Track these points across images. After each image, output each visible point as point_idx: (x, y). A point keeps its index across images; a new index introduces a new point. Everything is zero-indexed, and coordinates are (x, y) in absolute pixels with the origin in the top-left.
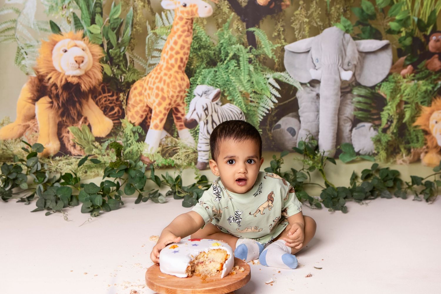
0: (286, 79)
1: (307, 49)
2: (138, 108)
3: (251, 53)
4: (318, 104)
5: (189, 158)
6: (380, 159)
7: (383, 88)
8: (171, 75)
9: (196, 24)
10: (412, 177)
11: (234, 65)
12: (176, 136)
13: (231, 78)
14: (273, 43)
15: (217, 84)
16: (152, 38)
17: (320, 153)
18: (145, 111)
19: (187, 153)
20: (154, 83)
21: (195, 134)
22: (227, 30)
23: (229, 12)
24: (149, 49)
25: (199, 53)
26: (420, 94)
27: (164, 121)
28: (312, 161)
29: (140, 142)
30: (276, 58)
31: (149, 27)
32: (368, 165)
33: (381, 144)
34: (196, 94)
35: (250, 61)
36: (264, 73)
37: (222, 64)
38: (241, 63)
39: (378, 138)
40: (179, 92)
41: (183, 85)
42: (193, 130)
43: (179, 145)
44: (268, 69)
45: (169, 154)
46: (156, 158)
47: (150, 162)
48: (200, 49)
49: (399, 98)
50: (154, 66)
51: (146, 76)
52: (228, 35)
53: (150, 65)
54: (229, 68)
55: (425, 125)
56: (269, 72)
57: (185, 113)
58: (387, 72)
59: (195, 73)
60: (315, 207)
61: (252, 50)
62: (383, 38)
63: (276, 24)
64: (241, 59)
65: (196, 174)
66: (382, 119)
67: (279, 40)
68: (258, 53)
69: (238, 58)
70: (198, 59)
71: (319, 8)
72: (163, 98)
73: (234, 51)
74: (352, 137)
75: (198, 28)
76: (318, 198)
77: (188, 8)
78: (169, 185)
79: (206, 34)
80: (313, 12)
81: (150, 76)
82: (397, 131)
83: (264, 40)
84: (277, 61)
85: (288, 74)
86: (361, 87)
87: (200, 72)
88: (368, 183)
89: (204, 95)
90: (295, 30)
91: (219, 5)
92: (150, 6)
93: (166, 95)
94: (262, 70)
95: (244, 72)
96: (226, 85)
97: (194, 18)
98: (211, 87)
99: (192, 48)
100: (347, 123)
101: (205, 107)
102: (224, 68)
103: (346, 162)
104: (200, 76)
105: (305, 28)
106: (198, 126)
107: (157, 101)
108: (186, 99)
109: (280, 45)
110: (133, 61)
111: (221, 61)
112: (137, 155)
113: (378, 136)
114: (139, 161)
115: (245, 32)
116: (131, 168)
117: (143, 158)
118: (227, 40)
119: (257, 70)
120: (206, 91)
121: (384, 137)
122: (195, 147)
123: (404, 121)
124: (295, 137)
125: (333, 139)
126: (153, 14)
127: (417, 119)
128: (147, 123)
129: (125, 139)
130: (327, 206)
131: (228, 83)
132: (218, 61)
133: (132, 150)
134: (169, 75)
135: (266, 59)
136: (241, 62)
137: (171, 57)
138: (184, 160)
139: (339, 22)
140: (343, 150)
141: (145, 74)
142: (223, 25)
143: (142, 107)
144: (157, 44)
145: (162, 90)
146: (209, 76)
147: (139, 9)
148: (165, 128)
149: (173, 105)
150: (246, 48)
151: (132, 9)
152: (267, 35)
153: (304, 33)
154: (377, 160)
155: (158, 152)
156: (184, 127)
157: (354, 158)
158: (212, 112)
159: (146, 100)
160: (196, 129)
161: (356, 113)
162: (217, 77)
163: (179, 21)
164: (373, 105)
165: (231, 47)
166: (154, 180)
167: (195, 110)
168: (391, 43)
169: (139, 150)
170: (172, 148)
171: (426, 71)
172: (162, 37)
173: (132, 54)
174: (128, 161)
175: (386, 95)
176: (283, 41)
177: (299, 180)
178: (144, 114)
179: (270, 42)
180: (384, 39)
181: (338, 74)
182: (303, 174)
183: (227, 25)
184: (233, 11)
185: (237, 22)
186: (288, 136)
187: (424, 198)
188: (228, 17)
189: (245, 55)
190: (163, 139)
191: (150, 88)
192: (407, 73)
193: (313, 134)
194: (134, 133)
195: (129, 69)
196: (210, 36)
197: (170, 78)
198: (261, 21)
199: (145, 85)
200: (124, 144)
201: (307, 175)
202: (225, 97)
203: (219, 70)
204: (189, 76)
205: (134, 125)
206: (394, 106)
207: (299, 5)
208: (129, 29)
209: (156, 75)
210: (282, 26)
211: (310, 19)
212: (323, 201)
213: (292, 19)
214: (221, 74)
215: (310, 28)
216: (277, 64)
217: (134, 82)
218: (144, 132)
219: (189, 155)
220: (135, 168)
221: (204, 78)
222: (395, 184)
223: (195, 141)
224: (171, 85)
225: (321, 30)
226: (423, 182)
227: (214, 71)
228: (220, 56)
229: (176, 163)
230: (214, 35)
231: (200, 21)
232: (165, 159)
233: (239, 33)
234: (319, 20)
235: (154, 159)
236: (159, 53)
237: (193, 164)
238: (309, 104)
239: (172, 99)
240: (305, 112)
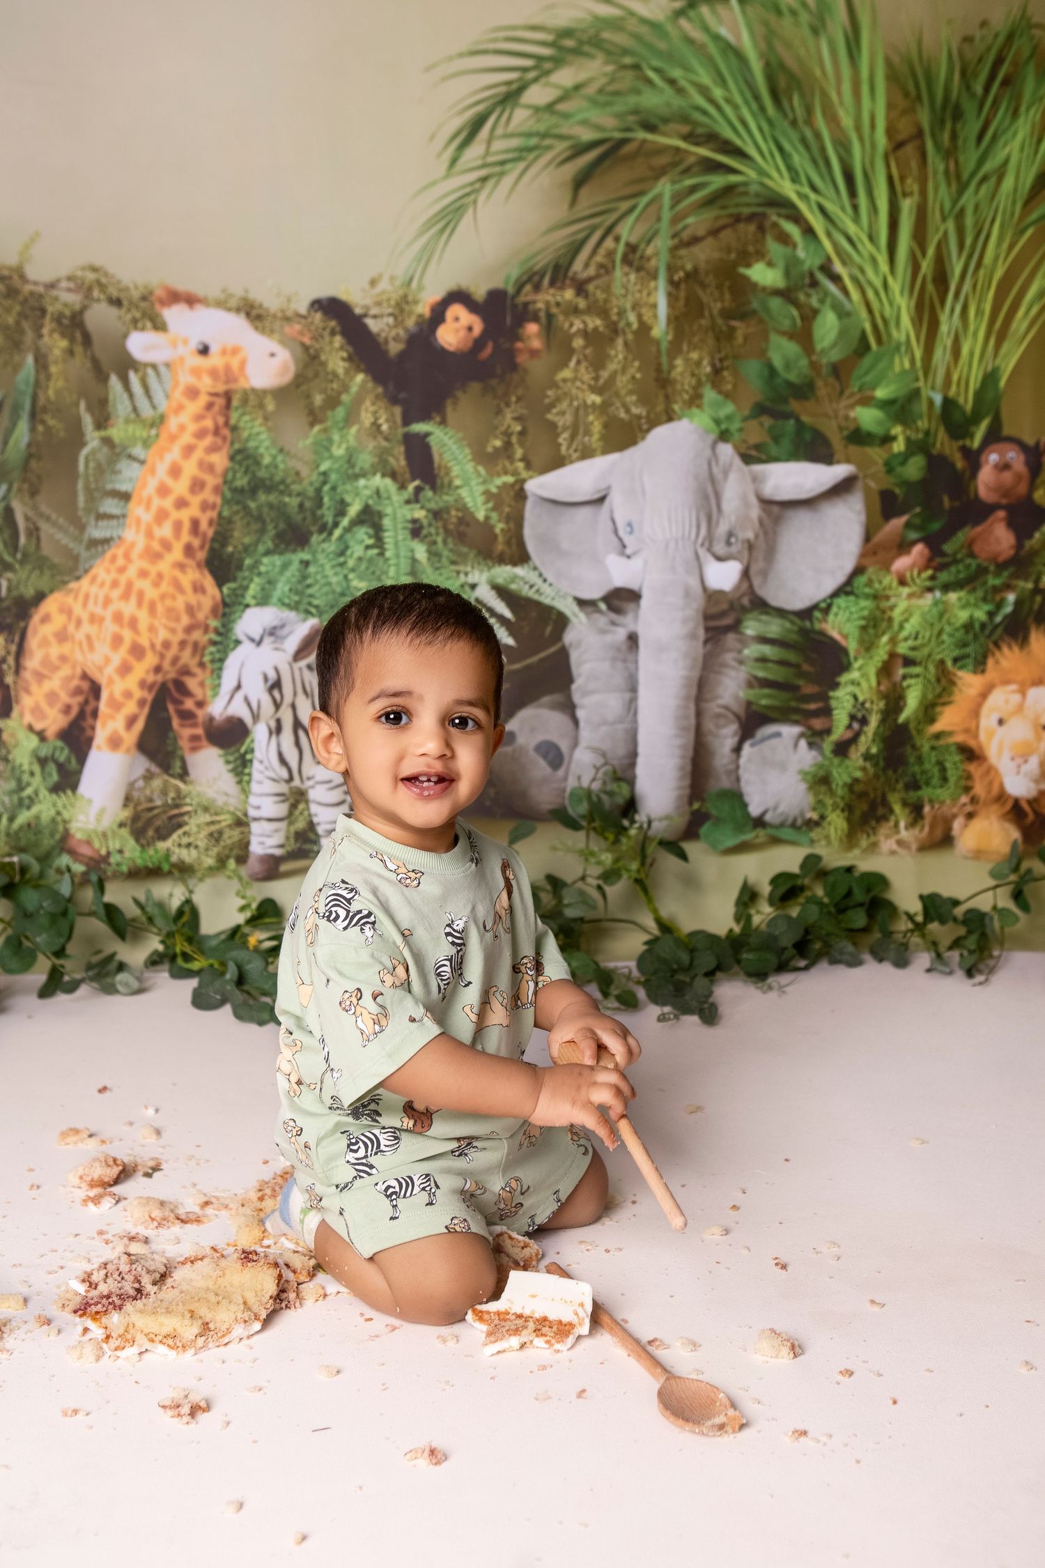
0: (531, 587)
1: (599, 491)
2: (54, 683)
3: (418, 506)
4: (631, 666)
5: (222, 843)
6: (827, 837)
7: (836, 615)
8: (160, 576)
9: (240, 411)
10: (921, 897)
11: (362, 541)
12: (178, 770)
13: (355, 583)
14: (488, 472)
15: (310, 604)
16: (99, 456)
17: (637, 825)
18: (77, 691)
19: (213, 828)
20: (107, 601)
21: (241, 766)
23: (347, 371)
24: (89, 492)
25: (252, 505)
26: (951, 635)
27: (140, 725)
28: (611, 852)
29: (61, 794)
30: (500, 521)
31: (88, 421)
32: (789, 859)
33: (832, 793)
34: (241, 637)
35: (416, 531)
36: (461, 568)
37: (324, 541)
38: (388, 537)
39: (822, 773)
40: (189, 629)
41: (199, 605)
42: (232, 754)
43: (188, 800)
44: (472, 554)
45: (157, 830)
46: (114, 845)
47: (96, 857)
48: (253, 490)
49: (888, 648)
50: (106, 547)
51: (78, 578)
52: (344, 446)
53: (94, 543)
54: (349, 553)
55: (967, 731)
56: (476, 565)
58: (849, 565)
59: (240, 567)
60: (616, 1004)
61: (421, 496)
62: (836, 457)
63: (499, 412)
64: (386, 522)
65: (243, 897)
66: (835, 712)
67: (507, 464)
68: (441, 505)
69: (376, 519)
70: (248, 524)
71: (634, 360)
72: (137, 651)
73: (364, 498)
75: (249, 425)
76: (630, 972)
77: (215, 360)
78: (155, 930)
79: (274, 442)
80: (615, 372)
81: (94, 580)
82: (880, 751)
83: (458, 464)
84: (502, 530)
85: (536, 573)
86: (767, 613)
87: (257, 564)
88: (789, 918)
89: (267, 640)
90: (559, 430)
91: (316, 351)
92: (89, 353)
93: (144, 641)
94: (454, 558)
95: (397, 565)
97: (235, 391)
98: (291, 615)
99: (230, 489)
100: (725, 726)
101: (272, 676)
102: (332, 552)
103: (722, 847)
104: (257, 580)
105: (592, 423)
107: (117, 658)
108: (212, 653)
109: (509, 479)
110: (37, 529)
111: (323, 528)
112: (52, 835)
113: (821, 766)
114: (60, 854)
115: (400, 437)
116: (28, 882)
117: (72, 843)
118: (341, 462)
119: (436, 559)
120: (275, 628)
121: (840, 770)
122: (240, 807)
123: (902, 718)
124: (561, 773)
125: (682, 778)
126: (102, 378)
127: (941, 713)
128: (83, 730)
129: (12, 785)
130: (655, 999)
132: (314, 529)
133: (37, 817)
134: (153, 575)
135: (468, 525)
136: (386, 534)
137: (161, 516)
138: (207, 850)
139: (699, 406)
140: (714, 812)
142: (329, 413)
143: (67, 679)
144: (114, 476)
145: (133, 623)
146: (283, 579)
147: (56, 362)
149: (167, 673)
150: (402, 487)
151: (30, 360)
152: (470, 445)
153: (586, 439)
154: (819, 840)
155: (121, 825)
156: (205, 742)
157: (748, 836)
158: (295, 694)
159: (78, 656)
161: (752, 694)
162: (309, 581)
163: (185, 401)
164: (806, 667)
165: (355, 484)
166: (105, 918)
167: (239, 687)
168: (861, 475)
169: (59, 819)
170: (165, 812)
171: (968, 561)
172: (129, 450)
173: (35, 508)
174: (15, 859)
175: (846, 637)
176: (521, 465)
177: (570, 913)
178: (76, 702)
179: (481, 469)
180: (838, 462)
181: (697, 571)
182: (582, 893)
183: (340, 412)
184: (359, 370)
185: (373, 404)
186: (540, 768)
187: (961, 966)
188: (346, 388)
189: (398, 511)
190: (136, 781)
191: (94, 619)
192: (912, 567)
193: (615, 762)
194: (43, 762)
195: (26, 556)
196: (286, 449)
197: (156, 584)
198: (449, 403)
199: (78, 609)
200: (11, 800)
201: (595, 894)
203: (315, 560)
204: (220, 581)
205: (41, 736)
206: (872, 671)
207: (572, 351)
208: (23, 427)
209: (114, 575)
210: (518, 419)
211: (606, 395)
212: (647, 981)
213: (548, 397)
214: (323, 570)
215: (606, 426)
216: (501, 539)
217: (40, 597)
218: (74, 761)
219: (220, 833)
220: (42, 882)
221: (267, 586)
222: (871, 915)
224: (160, 609)
225: (641, 430)
226: (959, 911)
227: (302, 562)
228: (319, 513)
229: (180, 859)
230: (301, 444)
231: (253, 400)
232: (143, 846)
233: (380, 439)
234: (634, 398)
235: (108, 847)
236: (122, 503)
237: (232, 864)
238: (605, 666)
239: (164, 651)
240: (593, 692)
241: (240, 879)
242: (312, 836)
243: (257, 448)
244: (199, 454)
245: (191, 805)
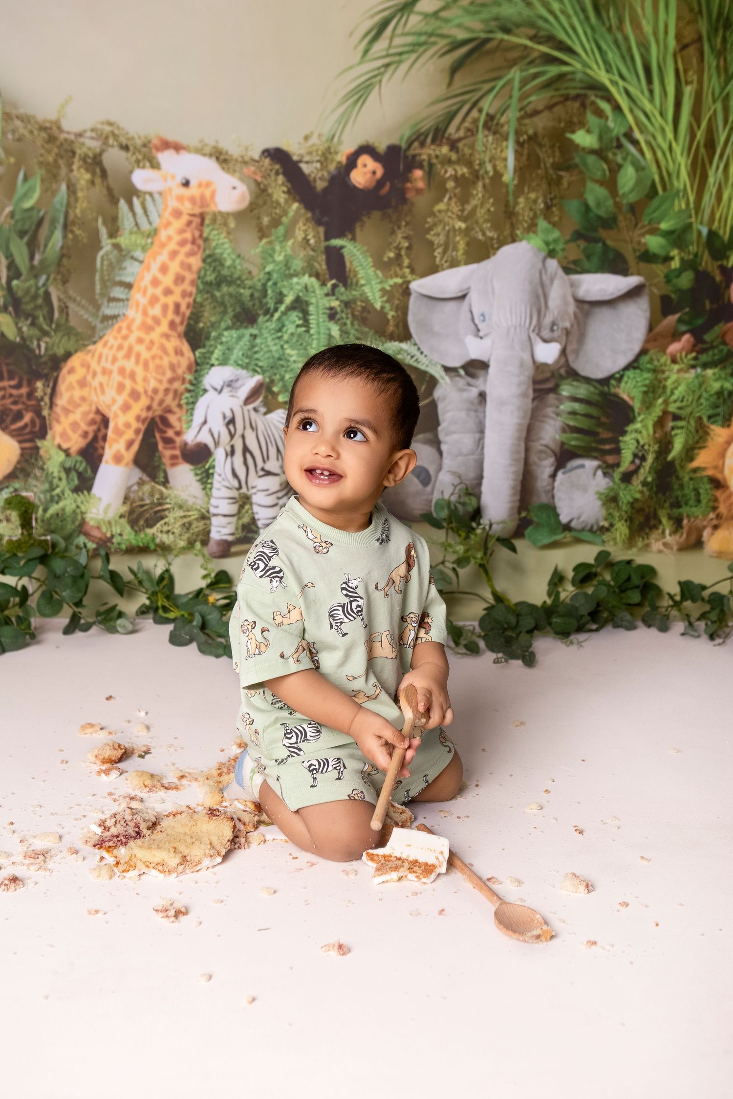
0: (412, 357)
1: (461, 291)
2: (76, 416)
3: (334, 298)
4: (481, 415)
5: (191, 531)
6: (614, 539)
7: (626, 383)
8: (152, 343)
9: (210, 228)
10: (680, 583)
11: (294, 322)
12: (162, 479)
13: (288, 351)
14: (384, 275)
15: (256, 365)
16: (111, 257)
17: (481, 527)
18: (93, 422)
19: (185, 520)
20: (115, 360)
21: (206, 478)
22: (281, 242)
23: (286, 201)
24: (103, 282)
25: (218, 294)
26: (707, 399)
27: (136, 447)
28: (463, 545)
29: (80, 494)
30: (391, 310)
31: (103, 231)
32: (587, 554)
33: (619, 508)
34: (208, 387)
35: (332, 315)
37: (267, 321)
38: (312, 319)
39: (612, 494)
40: (171, 381)
41: (179, 365)
42: (200, 469)
43: (168, 500)
44: (371, 333)
45: (146, 521)
46: (116, 530)
47: (103, 538)
48: (218, 283)
49: (662, 407)
52: (283, 254)
53: (106, 318)
54: (284, 329)
55: (716, 467)
57: (184, 430)
58: (637, 348)
59: (208, 338)
60: (464, 651)
61: (337, 291)
62: (631, 271)
63: (393, 232)
64: (311, 309)
65: (205, 569)
66: (623, 451)
67: (398, 270)
68: (351, 297)
69: (304, 307)
70: (215, 307)
71: (489, 198)
72: (135, 395)
73: (296, 292)
74: (555, 491)
75: (216, 237)
76: (474, 629)
77: (193, 190)
78: (144, 590)
79: (234, 250)
80: (476, 206)
81: (105, 345)
82: (653, 480)
83: (363, 269)
84: (393, 316)
86: (577, 380)
87: (220, 335)
88: (586, 594)
89: (226, 390)
90: (435, 246)
91: (265, 186)
92: (105, 183)
93: (140, 388)
94: (358, 335)
95: (318, 339)
96: (277, 369)
97: (207, 213)
98: (244, 373)
99: (202, 282)
100: (545, 459)
101: (229, 415)
102: (273, 329)
103: (540, 544)
104: (219, 347)
106: (211, 460)
107: (121, 400)
108: (187, 398)
109: (399, 281)
110: (67, 307)
111: (267, 312)
112: (73, 522)
113: (611, 489)
114: (78, 536)
115: (323, 249)
116: (57, 554)
117: (86, 528)
118: (281, 266)
119: (346, 336)
120: (231, 381)
121: (625, 493)
123: (670, 457)
124: (429, 488)
125: (514, 495)
126: (114, 201)
127: (698, 454)
128: (96, 449)
129: (46, 486)
130: (492, 648)
131: (281, 362)
132: (260, 312)
133: (63, 510)
134: (147, 342)
135: (369, 312)
136: (311, 317)
137: (154, 300)
138: (180, 535)
139: (535, 232)
140: (535, 519)
141: (94, 339)
142: (273, 231)
143: (86, 414)
144: (121, 272)
145: (132, 376)
146: (238, 347)
147: (82, 190)
148: (138, 462)
149: (155, 411)
150: (323, 284)
151: (64, 187)
152: (372, 256)
153: (454, 253)
154: (608, 541)
155: (121, 516)
156: (181, 460)
157: (558, 537)
158: (245, 428)
159: (94, 398)
160: (207, 466)
161: (565, 437)
162: (256, 349)
163: (172, 220)
164: (604, 419)
165: (290, 281)
166: (109, 581)
167: (205, 422)
168: (648, 284)
169: (78, 511)
170: (152, 508)
171: (722, 347)
172: (132, 253)
173: (65, 292)
174: (49, 538)
175: (632, 398)
176: (407, 271)
178: (91, 429)
179: (379, 272)
180: (632, 274)
181: (529, 349)
182: (442, 573)
183: (281, 230)
184: (295, 200)
186: (414, 484)
187: (706, 631)
188: (285, 213)
189: (320, 301)
190: (132, 486)
191: (105, 372)
192: (681, 351)
193: (467, 482)
194: (68, 471)
195: (58, 326)
196: (242, 255)
197: (149, 348)
198: (358, 224)
199: (94, 365)
200: (45, 497)
201: (451, 574)
202: (275, 395)
203: (261, 334)
204: (194, 347)
205: (67, 453)
206: (650, 424)
207: (446, 191)
208: (58, 235)
209: (119, 341)
210: (406, 238)
211: (469, 223)
212: (485, 635)
213: (427, 222)
214: (266, 342)
215: (468, 244)
216: (391, 323)
217: (68, 355)
218: (89, 471)
219: (190, 524)
220: (66, 554)
221: (227, 351)
222: (643, 596)
223: (204, 492)
224: (151, 366)
225: (493, 248)
226: (706, 594)
227: (251, 335)
228: (264, 301)
229: (161, 541)
230: (252, 252)
231: (220, 220)
232: (136, 532)
233: (308, 249)
234: (489, 225)
235: (112, 531)
236: (126, 290)
237: (198, 545)
238: (463, 414)
239: (154, 396)
240: (454, 433)
241: (204, 556)
242: (254, 528)
243: (222, 254)
244: (181, 257)
245: (170, 504)
